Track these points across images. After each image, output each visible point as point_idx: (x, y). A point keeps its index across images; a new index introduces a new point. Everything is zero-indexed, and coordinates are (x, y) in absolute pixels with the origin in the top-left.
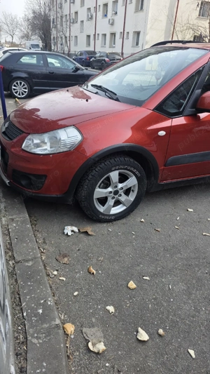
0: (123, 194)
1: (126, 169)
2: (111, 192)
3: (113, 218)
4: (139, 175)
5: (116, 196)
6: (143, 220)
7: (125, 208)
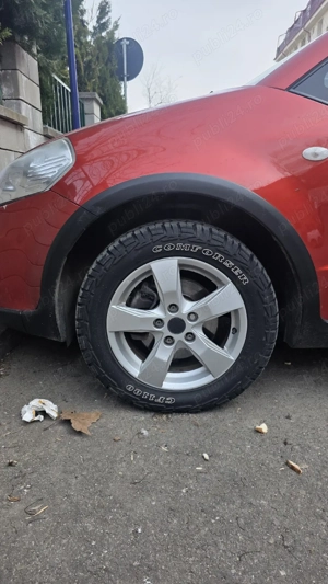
0: (199, 334)
1: (199, 256)
2: (158, 322)
3: (170, 400)
4: (245, 280)
5: (177, 337)
6: (264, 427)
7: (208, 379)
